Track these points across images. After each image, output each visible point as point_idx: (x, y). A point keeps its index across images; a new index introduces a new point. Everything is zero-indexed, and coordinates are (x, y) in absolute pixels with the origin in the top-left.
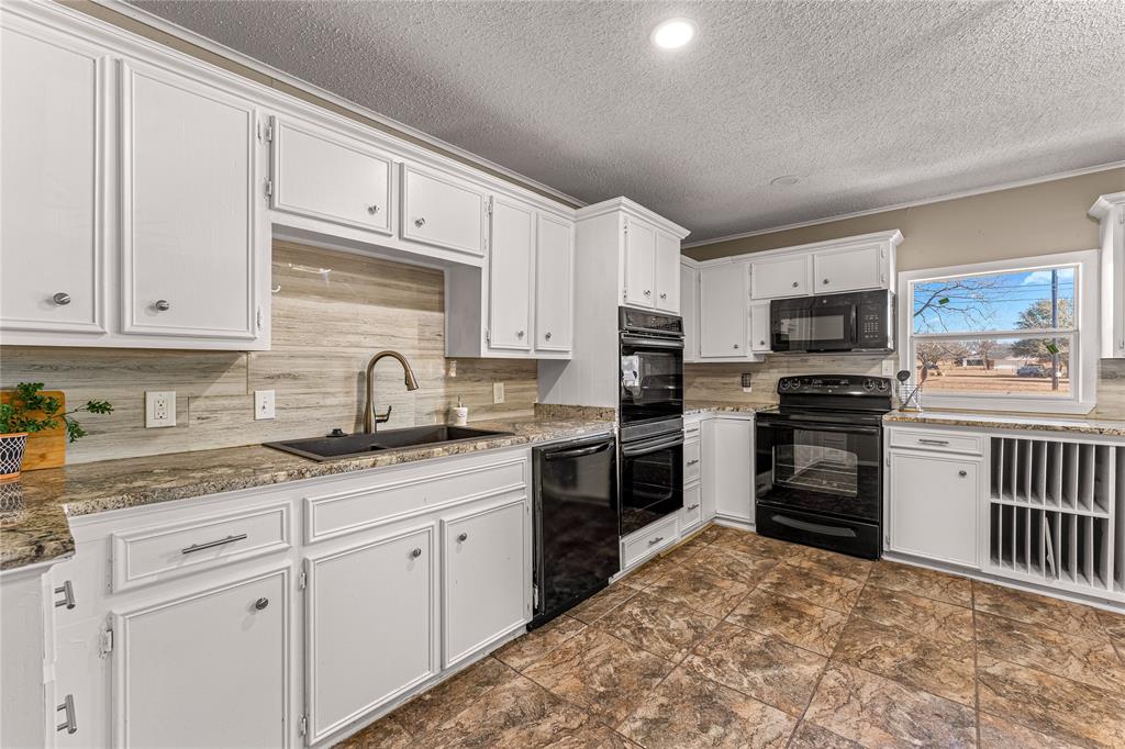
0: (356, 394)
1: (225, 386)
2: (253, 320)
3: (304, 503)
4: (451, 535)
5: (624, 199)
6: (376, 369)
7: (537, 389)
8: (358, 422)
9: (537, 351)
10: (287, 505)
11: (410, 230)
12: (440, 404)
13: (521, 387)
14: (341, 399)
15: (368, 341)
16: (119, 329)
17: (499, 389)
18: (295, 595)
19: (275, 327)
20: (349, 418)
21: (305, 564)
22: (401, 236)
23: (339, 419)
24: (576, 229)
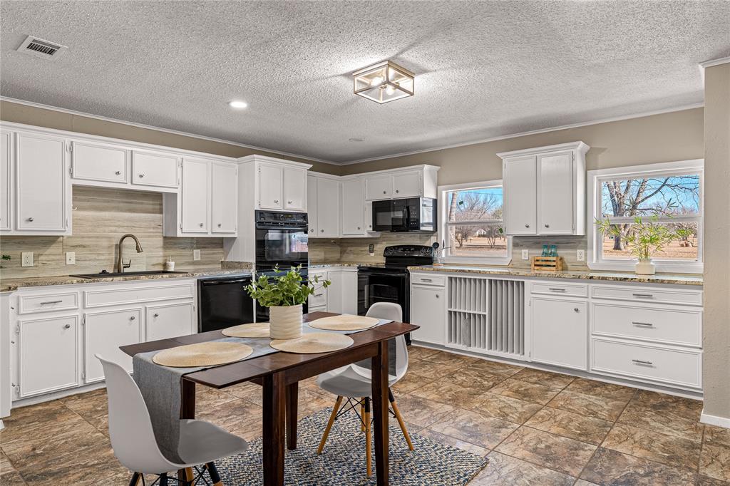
0: (114, 254)
1: (53, 249)
2: (64, 223)
3: (84, 292)
4: (151, 314)
5: (255, 155)
6: (124, 243)
7: (223, 253)
8: (115, 267)
9: (213, 233)
10: (77, 293)
11: (137, 180)
12: (161, 261)
13: (212, 252)
14: (107, 257)
15: (121, 229)
16: (16, 229)
17: (197, 253)
18: (80, 327)
19: (75, 224)
20: (110, 266)
21: (84, 315)
22: (132, 183)
23: (105, 266)
24: (239, 167)
